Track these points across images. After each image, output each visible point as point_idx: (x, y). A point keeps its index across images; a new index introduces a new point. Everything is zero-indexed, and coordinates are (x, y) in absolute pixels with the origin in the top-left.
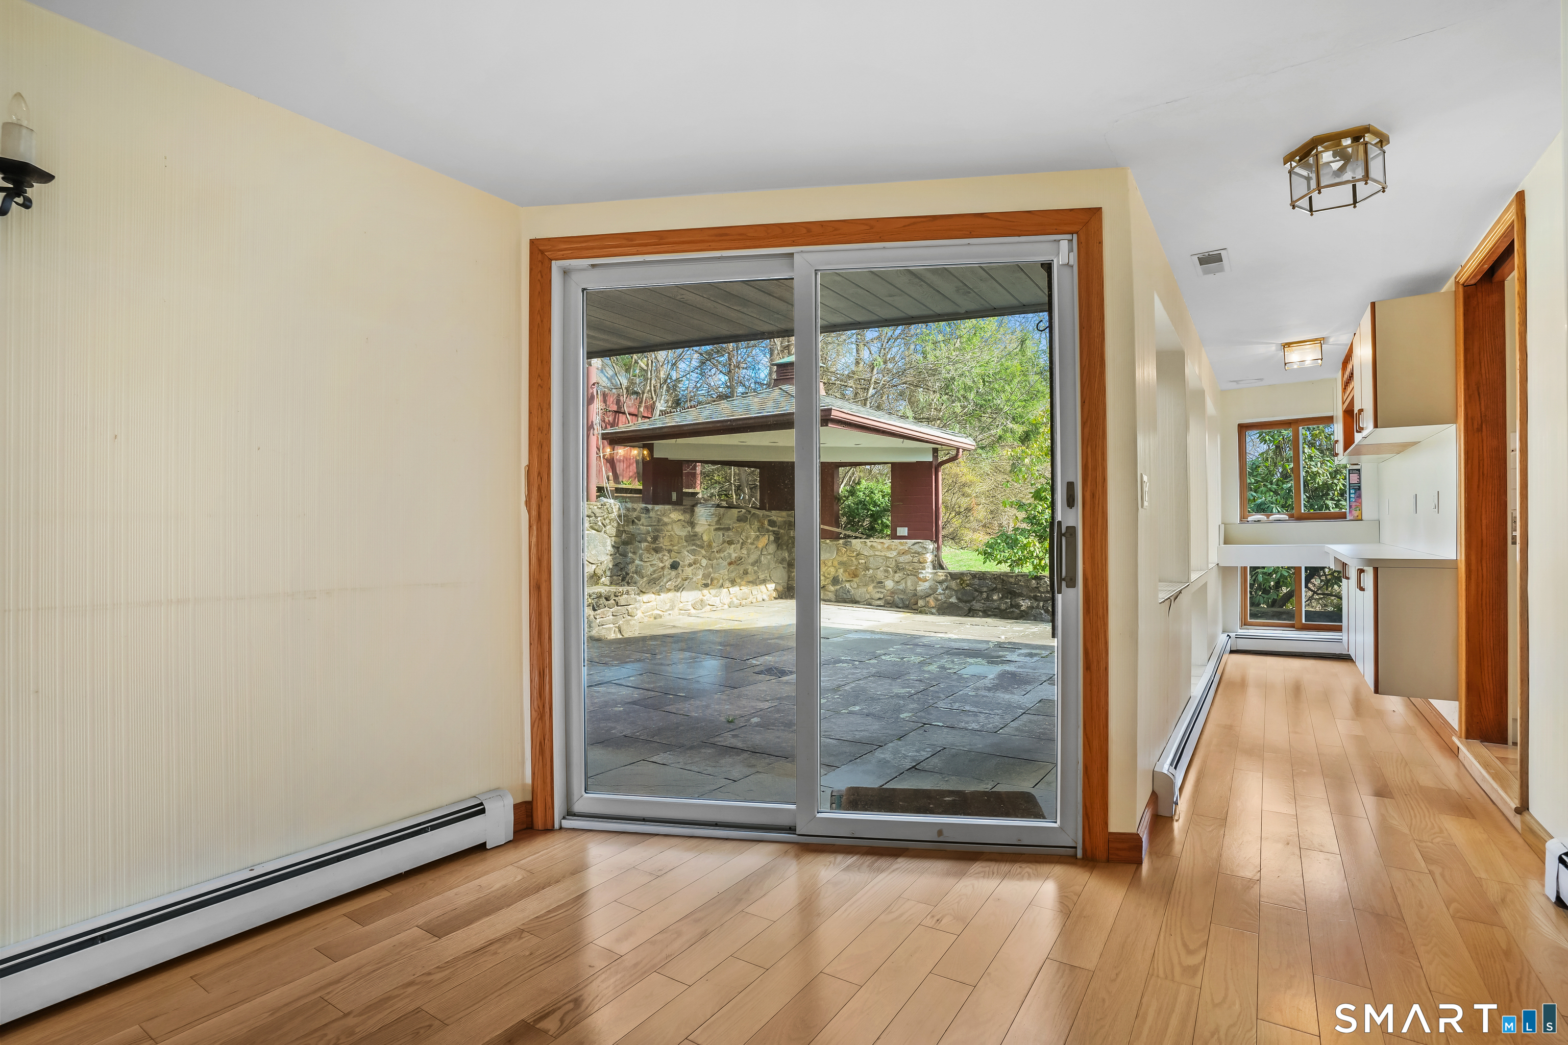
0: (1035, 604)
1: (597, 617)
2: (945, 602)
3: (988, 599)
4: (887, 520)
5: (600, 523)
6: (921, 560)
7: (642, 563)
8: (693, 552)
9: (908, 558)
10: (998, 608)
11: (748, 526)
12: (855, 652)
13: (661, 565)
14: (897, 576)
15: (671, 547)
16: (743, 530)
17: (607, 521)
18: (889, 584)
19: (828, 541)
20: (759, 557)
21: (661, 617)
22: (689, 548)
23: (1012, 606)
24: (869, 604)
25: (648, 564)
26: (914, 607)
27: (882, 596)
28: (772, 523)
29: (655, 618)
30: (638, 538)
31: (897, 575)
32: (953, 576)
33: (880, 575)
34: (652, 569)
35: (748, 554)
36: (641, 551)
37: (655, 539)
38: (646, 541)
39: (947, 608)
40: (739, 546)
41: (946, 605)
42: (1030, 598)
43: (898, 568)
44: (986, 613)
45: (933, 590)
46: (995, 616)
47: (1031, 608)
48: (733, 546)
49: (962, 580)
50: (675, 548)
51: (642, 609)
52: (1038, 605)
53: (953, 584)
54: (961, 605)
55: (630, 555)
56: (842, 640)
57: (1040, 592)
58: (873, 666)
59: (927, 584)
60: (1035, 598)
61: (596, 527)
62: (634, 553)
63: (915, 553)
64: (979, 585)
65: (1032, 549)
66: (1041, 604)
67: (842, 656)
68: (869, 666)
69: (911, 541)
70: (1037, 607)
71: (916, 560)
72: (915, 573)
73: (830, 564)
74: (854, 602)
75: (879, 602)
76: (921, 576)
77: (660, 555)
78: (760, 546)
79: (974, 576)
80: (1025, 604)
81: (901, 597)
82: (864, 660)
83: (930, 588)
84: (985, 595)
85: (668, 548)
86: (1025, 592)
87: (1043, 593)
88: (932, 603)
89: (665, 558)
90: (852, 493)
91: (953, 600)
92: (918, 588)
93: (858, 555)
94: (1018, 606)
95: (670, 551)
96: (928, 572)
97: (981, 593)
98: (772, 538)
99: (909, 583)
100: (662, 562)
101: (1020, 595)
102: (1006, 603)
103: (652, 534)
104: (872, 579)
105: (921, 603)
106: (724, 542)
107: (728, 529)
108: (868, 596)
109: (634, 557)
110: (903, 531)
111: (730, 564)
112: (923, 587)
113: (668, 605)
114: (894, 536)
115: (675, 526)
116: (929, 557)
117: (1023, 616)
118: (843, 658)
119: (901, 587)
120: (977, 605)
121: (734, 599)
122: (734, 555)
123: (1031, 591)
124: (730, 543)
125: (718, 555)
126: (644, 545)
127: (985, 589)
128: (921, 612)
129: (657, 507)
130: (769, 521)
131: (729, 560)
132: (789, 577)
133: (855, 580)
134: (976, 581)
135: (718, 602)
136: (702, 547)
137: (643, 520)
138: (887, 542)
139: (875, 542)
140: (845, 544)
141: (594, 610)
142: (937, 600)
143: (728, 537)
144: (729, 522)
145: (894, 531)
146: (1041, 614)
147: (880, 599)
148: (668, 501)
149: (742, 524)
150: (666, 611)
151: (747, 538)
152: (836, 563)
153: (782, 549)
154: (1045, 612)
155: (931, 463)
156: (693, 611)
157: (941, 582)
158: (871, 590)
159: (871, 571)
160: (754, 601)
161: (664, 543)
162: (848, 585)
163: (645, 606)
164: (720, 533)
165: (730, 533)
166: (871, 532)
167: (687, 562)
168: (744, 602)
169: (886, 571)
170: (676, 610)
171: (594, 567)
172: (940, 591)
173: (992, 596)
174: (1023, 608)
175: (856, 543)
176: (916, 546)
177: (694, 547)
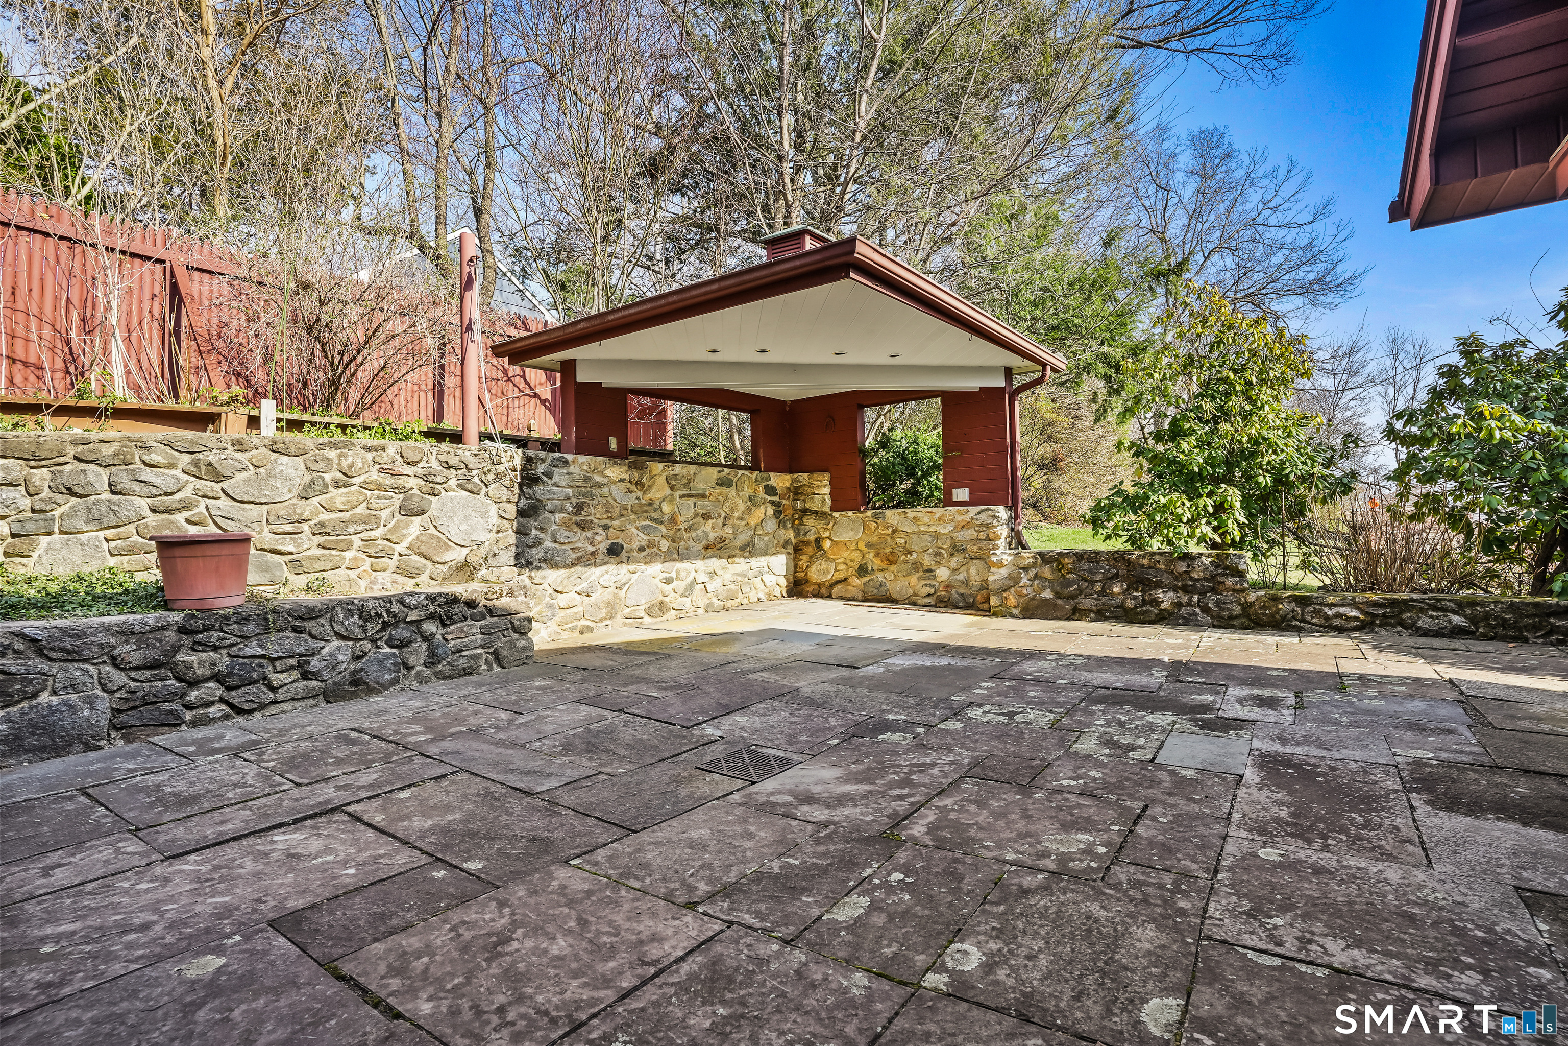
0: (1185, 599)
1: (449, 637)
2: (1033, 599)
3: (1103, 593)
4: (937, 478)
5: (476, 480)
6: (991, 536)
7: (556, 546)
8: (645, 529)
9: (971, 533)
10: (1122, 606)
11: (734, 493)
12: (911, 700)
13: (591, 549)
14: (954, 562)
15: (608, 522)
16: (726, 499)
17: (490, 477)
18: (943, 573)
19: (850, 514)
20: (752, 537)
21: (591, 630)
22: (638, 524)
23: (1144, 602)
24: (913, 604)
25: (568, 547)
26: (986, 606)
27: (932, 591)
28: (770, 490)
29: (582, 633)
30: (549, 506)
31: (954, 560)
32: (1044, 557)
33: (928, 562)
34: (574, 556)
35: (735, 535)
36: (554, 527)
37: (579, 508)
38: (562, 510)
39: (1038, 607)
40: (720, 521)
41: (1034, 603)
42: (1175, 589)
43: (956, 549)
44: (1101, 615)
45: (1014, 580)
46: (1117, 618)
47: (1179, 605)
48: (710, 522)
49: (1060, 563)
50: (616, 523)
51: (557, 619)
52: (1190, 600)
53: (1047, 572)
54: (1059, 602)
55: (534, 532)
56: (881, 670)
57: (1191, 579)
58: (959, 739)
59: (1004, 572)
60: (1185, 589)
61: (469, 487)
62: (541, 529)
63: (982, 525)
64: (1090, 571)
65: (1180, 511)
66: (1195, 598)
67: (889, 712)
68: (950, 740)
69: (974, 510)
70: (1189, 604)
71: (982, 536)
72: (984, 558)
73: (853, 547)
74: (889, 600)
75: (927, 600)
76: (994, 559)
77: (589, 534)
78: (753, 522)
79: (1080, 556)
80: (1166, 599)
81: (962, 591)
82: (934, 720)
83: (1010, 577)
84: (1098, 587)
85: (603, 522)
86: (1166, 579)
87: (1198, 580)
88: (1012, 601)
89: (598, 538)
90: (884, 443)
91: (1048, 594)
92: (991, 578)
93: (894, 532)
94: (1156, 602)
95: (606, 528)
96: (1003, 554)
97: (1092, 583)
98: (770, 511)
99: (973, 571)
100: (592, 543)
101: (1159, 585)
102: (1135, 598)
103: (574, 501)
104: (916, 566)
105: (994, 601)
106: (696, 515)
107: (703, 496)
108: (910, 592)
109: (542, 536)
110: (961, 494)
111: (707, 548)
112: (997, 576)
113: (604, 611)
114: (949, 502)
115: (614, 489)
116: (1003, 531)
117: (1163, 618)
118: (890, 717)
119: (961, 577)
120: (1086, 603)
121: (714, 600)
122: (712, 536)
123: (1177, 579)
124: (706, 517)
125: (686, 535)
126: (559, 517)
127: (1099, 577)
128: (995, 615)
129: (582, 459)
130: (766, 487)
131: (704, 543)
132: (796, 566)
133: (893, 568)
134: (1085, 565)
135: (688, 605)
136: (662, 523)
137: (556, 478)
138: (939, 511)
139: (921, 512)
140: (875, 517)
141: (444, 625)
142: (1020, 595)
143: (703, 507)
144: (703, 485)
145: (948, 493)
146: (1196, 614)
147: (928, 595)
148: (603, 451)
149: (724, 490)
150: (601, 620)
151: (733, 511)
152: (862, 546)
153: (785, 527)
154: (1203, 611)
155: (1001, 390)
156: (647, 620)
157: (1026, 569)
158: (915, 584)
159: (915, 555)
160: (745, 601)
161: (595, 513)
162: (880, 576)
163: (562, 614)
164: (690, 502)
165: (706, 502)
166: (912, 498)
167: (635, 545)
168: (729, 604)
169: (938, 554)
170: (619, 619)
171: (465, 551)
172: (1024, 581)
173: (1110, 588)
174: (1164, 605)
175: (892, 516)
176: (983, 516)
177: (648, 522)
